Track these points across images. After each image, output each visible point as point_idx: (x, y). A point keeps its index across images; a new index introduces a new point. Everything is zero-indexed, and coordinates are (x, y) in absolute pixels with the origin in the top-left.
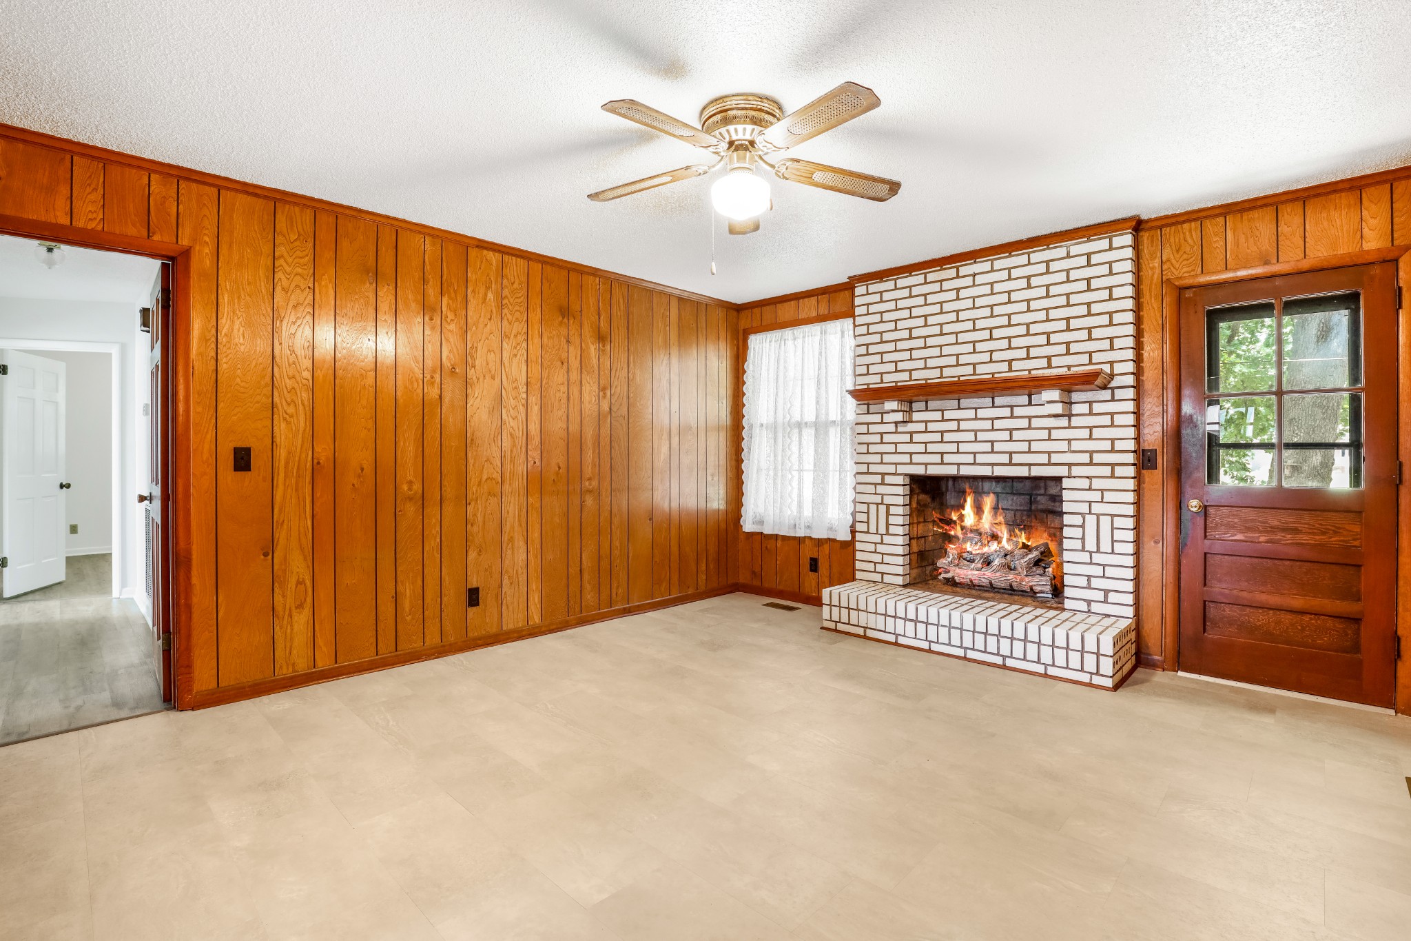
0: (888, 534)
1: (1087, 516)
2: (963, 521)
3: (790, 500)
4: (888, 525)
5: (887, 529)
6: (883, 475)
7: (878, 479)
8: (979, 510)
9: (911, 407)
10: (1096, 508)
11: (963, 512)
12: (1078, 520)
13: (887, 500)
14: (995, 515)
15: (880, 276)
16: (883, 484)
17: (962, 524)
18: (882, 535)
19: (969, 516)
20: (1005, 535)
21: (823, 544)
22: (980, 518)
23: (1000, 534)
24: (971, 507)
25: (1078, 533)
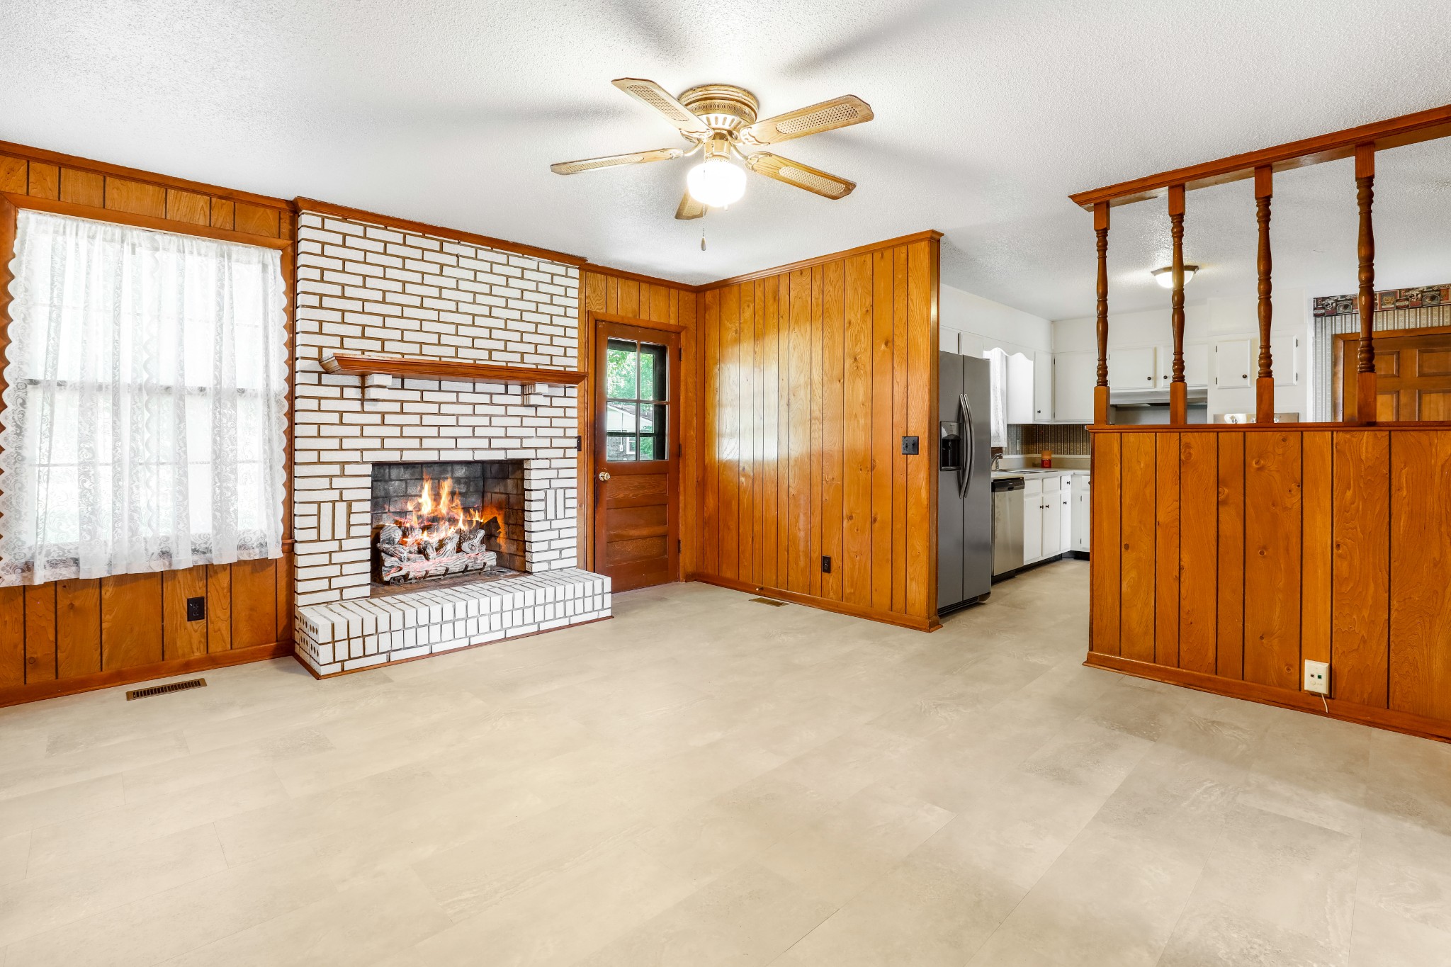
0: (349, 537)
1: (548, 491)
2: (420, 510)
3: (151, 513)
4: (349, 525)
5: (348, 532)
6: (343, 464)
7: (336, 470)
8: (437, 497)
9: (363, 381)
10: (555, 484)
11: (420, 500)
12: (541, 495)
13: (348, 495)
14: (452, 501)
15: (346, 213)
16: (343, 475)
17: (419, 513)
18: (340, 540)
19: (427, 504)
20: (461, 517)
21: (216, 572)
22: (438, 504)
23: (456, 517)
24: (429, 495)
25: (541, 506)
